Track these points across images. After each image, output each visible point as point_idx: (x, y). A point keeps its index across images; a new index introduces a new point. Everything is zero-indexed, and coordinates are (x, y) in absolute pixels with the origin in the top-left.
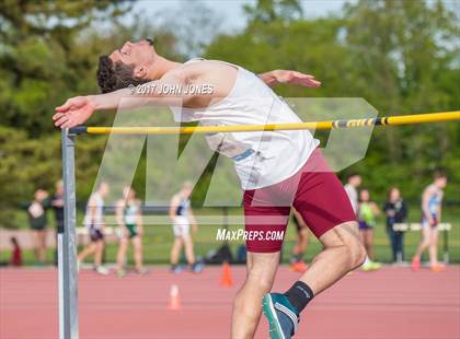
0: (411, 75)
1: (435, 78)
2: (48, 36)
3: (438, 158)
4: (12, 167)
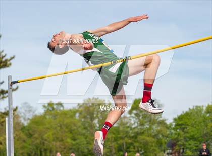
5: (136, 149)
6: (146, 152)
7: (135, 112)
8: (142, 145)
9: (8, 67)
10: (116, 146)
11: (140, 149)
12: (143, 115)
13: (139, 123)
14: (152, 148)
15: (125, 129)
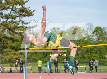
0: (78, 41)
1: (83, 41)
2: (18, 34)
3: (83, 55)
4: (12, 56)
5: (96, 52)
6: (100, 53)
7: (95, 33)
8: (98, 50)
9: (32, 16)
10: (86, 49)
11: (97, 52)
12: (99, 35)
13: (97, 39)
14: (103, 51)
15: (90, 41)
